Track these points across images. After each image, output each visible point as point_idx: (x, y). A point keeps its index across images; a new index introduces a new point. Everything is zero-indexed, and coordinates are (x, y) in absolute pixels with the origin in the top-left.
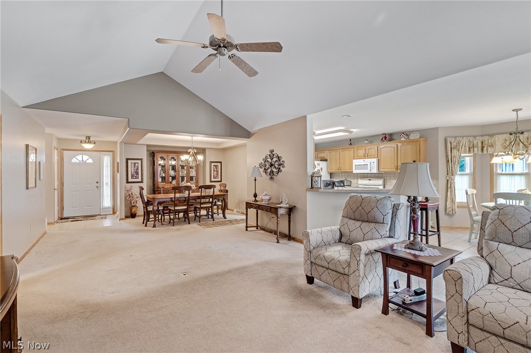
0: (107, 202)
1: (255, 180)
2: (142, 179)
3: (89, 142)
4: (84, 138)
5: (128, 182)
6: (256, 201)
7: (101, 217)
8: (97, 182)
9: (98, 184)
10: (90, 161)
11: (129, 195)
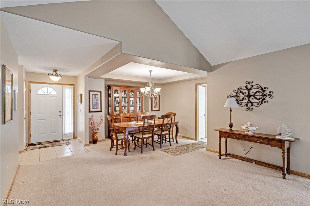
0: (68, 129)
1: (231, 110)
2: (101, 108)
3: (57, 75)
4: (52, 72)
5: (90, 112)
6: (231, 130)
7: (65, 142)
8: (60, 112)
9: (61, 114)
10: (54, 93)
11: (92, 123)
